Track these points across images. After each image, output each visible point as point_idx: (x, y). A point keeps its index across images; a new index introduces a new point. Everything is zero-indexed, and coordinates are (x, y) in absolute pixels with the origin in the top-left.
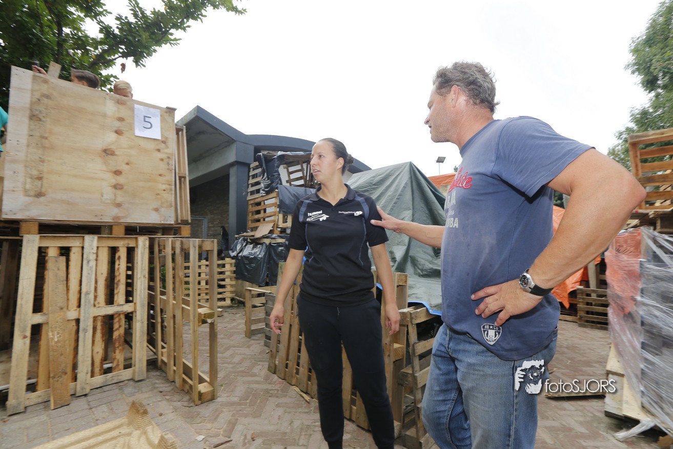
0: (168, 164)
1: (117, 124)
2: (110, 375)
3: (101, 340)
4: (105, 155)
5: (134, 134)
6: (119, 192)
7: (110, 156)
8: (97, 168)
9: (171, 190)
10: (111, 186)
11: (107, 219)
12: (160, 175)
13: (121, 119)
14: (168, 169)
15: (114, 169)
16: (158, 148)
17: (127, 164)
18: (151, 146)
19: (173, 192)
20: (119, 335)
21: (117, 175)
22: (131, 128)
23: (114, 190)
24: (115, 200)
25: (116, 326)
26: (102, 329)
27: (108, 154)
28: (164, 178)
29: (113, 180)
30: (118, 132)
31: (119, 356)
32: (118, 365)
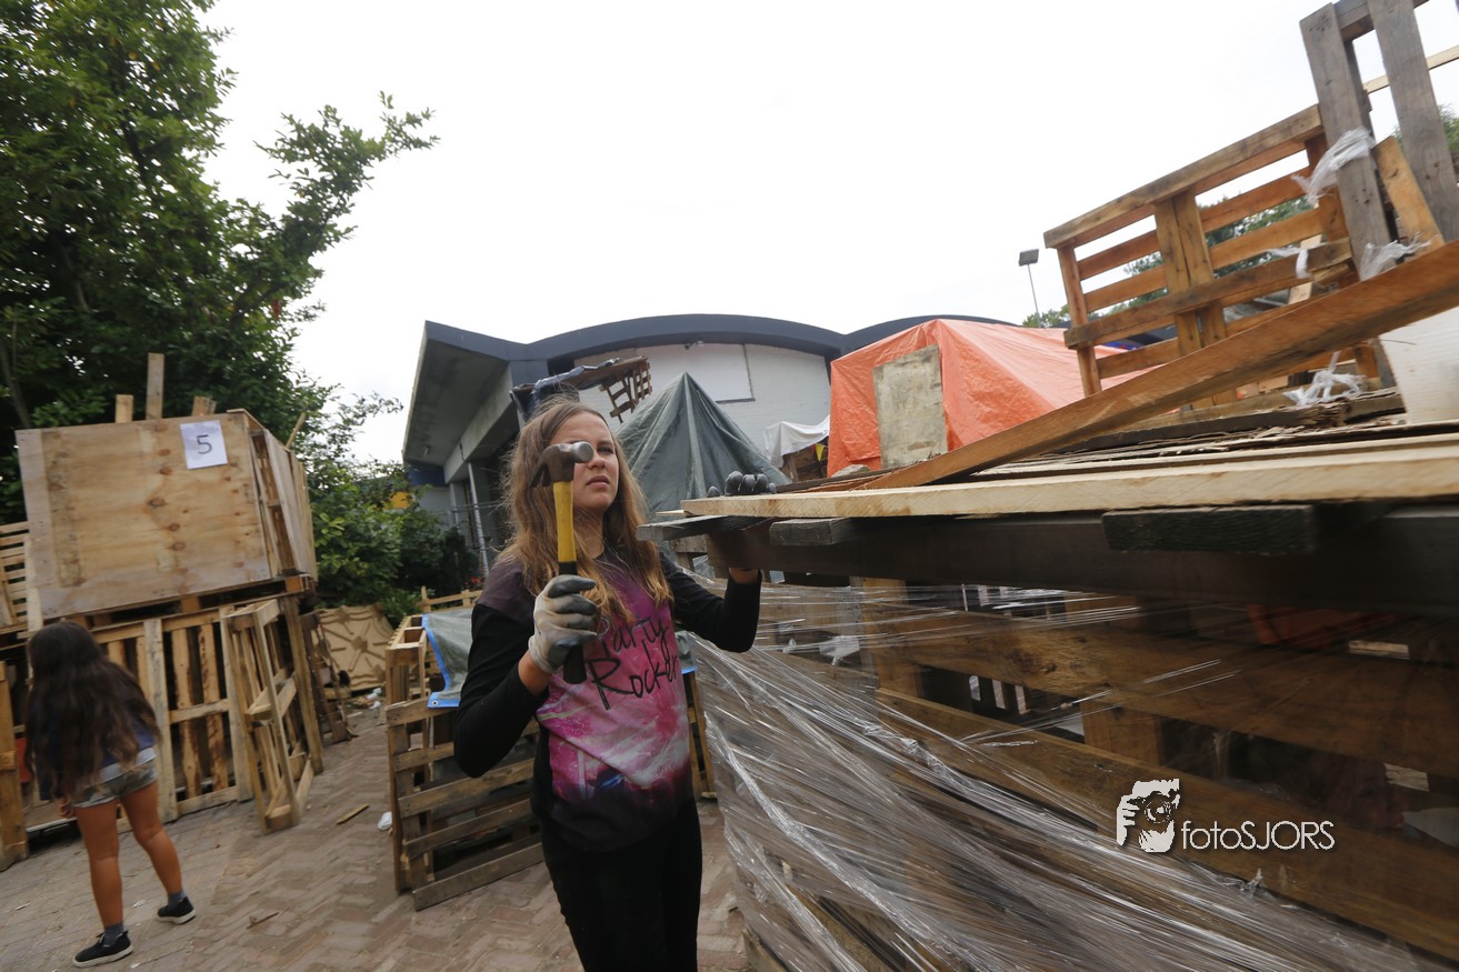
0: (247, 495)
1: (161, 461)
2: (208, 795)
3: (192, 752)
4: (151, 508)
5: (185, 468)
6: (179, 553)
7: (159, 509)
8: (145, 529)
9: (258, 531)
10: (169, 548)
11: (170, 594)
12: (237, 514)
13: (165, 453)
14: (248, 502)
15: (168, 524)
16: (227, 475)
17: (186, 512)
18: (214, 477)
19: (262, 534)
20: (217, 743)
21: (173, 530)
22: (182, 460)
23: (173, 552)
24: (177, 565)
25: (211, 731)
26: (192, 738)
27: (155, 506)
28: (245, 517)
29: (169, 539)
30: (165, 472)
31: (219, 769)
32: (219, 782)
